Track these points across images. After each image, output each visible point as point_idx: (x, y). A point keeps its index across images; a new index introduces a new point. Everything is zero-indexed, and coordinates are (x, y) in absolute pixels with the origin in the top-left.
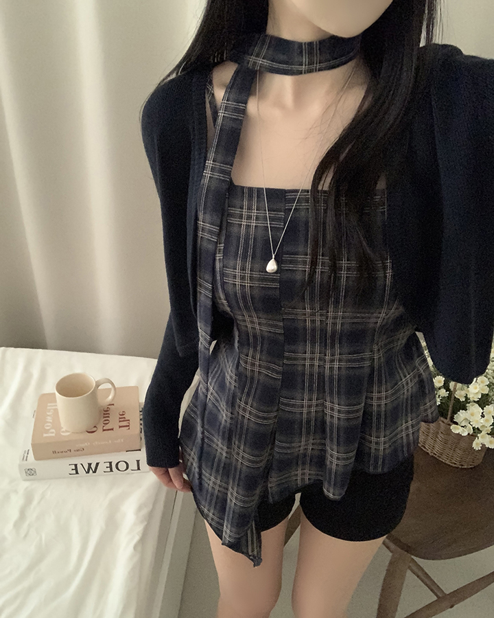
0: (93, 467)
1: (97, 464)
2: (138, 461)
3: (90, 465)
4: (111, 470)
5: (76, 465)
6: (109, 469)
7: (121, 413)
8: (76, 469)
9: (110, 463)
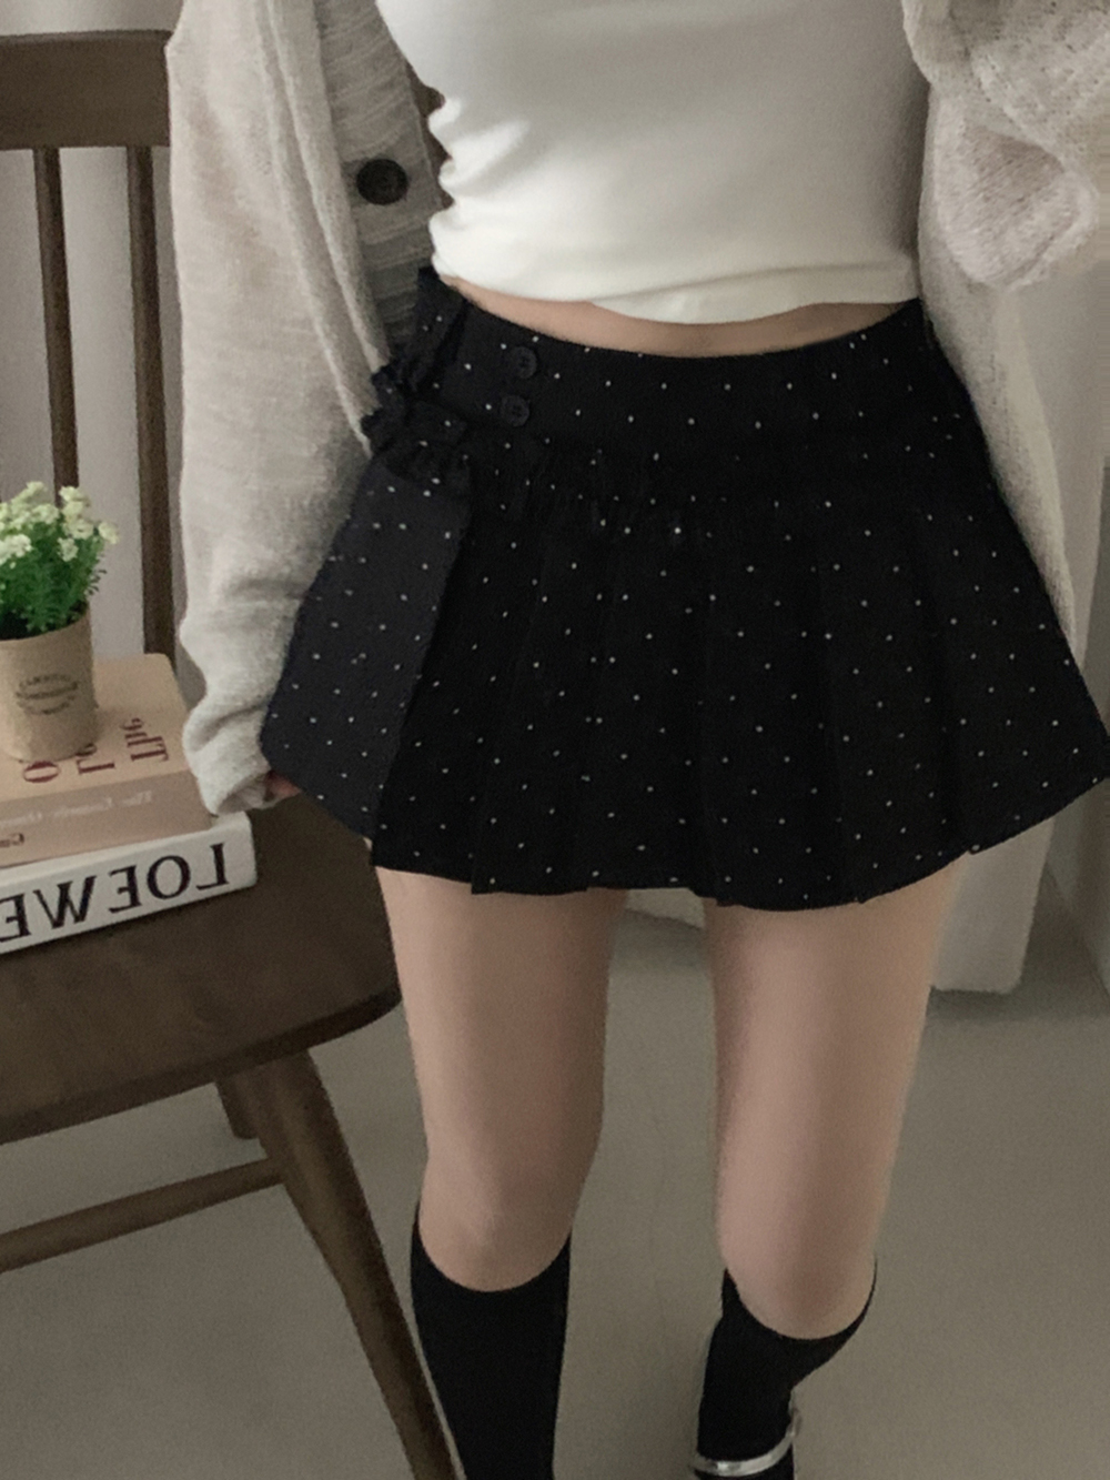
0: (75, 896)
1: (89, 883)
2: (218, 849)
3: (64, 889)
4: (135, 902)
5: (19, 900)
6: (125, 898)
7: (129, 724)
8: (20, 917)
9: (131, 871)
